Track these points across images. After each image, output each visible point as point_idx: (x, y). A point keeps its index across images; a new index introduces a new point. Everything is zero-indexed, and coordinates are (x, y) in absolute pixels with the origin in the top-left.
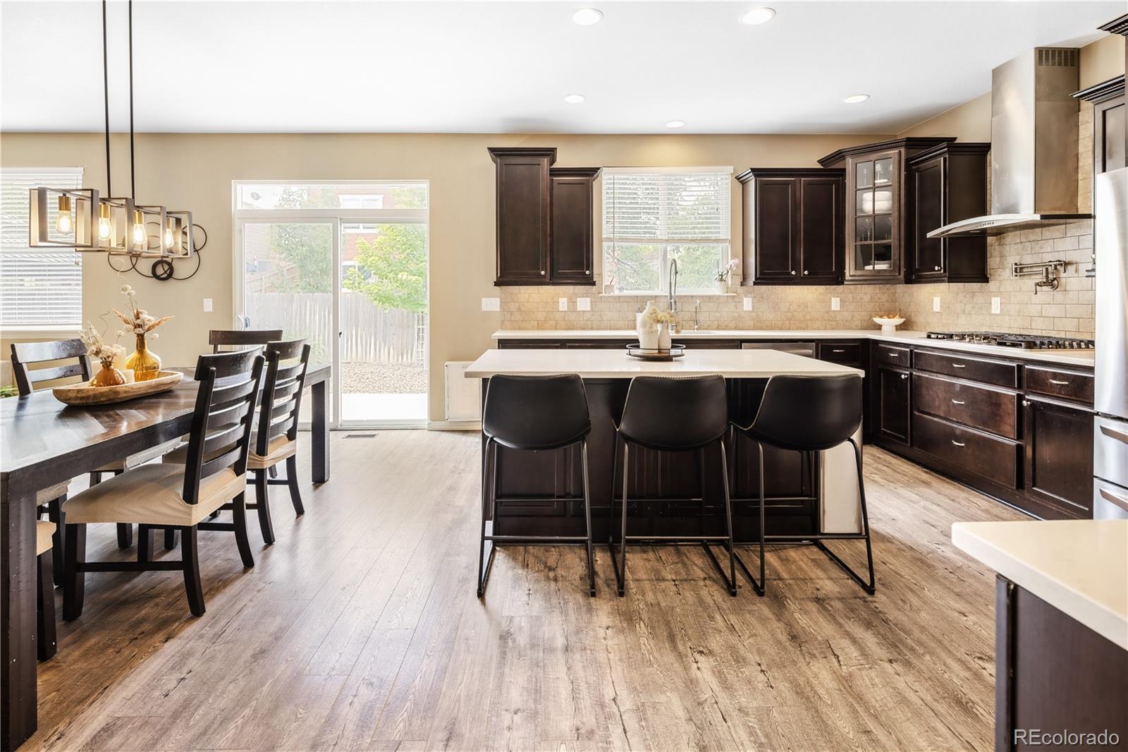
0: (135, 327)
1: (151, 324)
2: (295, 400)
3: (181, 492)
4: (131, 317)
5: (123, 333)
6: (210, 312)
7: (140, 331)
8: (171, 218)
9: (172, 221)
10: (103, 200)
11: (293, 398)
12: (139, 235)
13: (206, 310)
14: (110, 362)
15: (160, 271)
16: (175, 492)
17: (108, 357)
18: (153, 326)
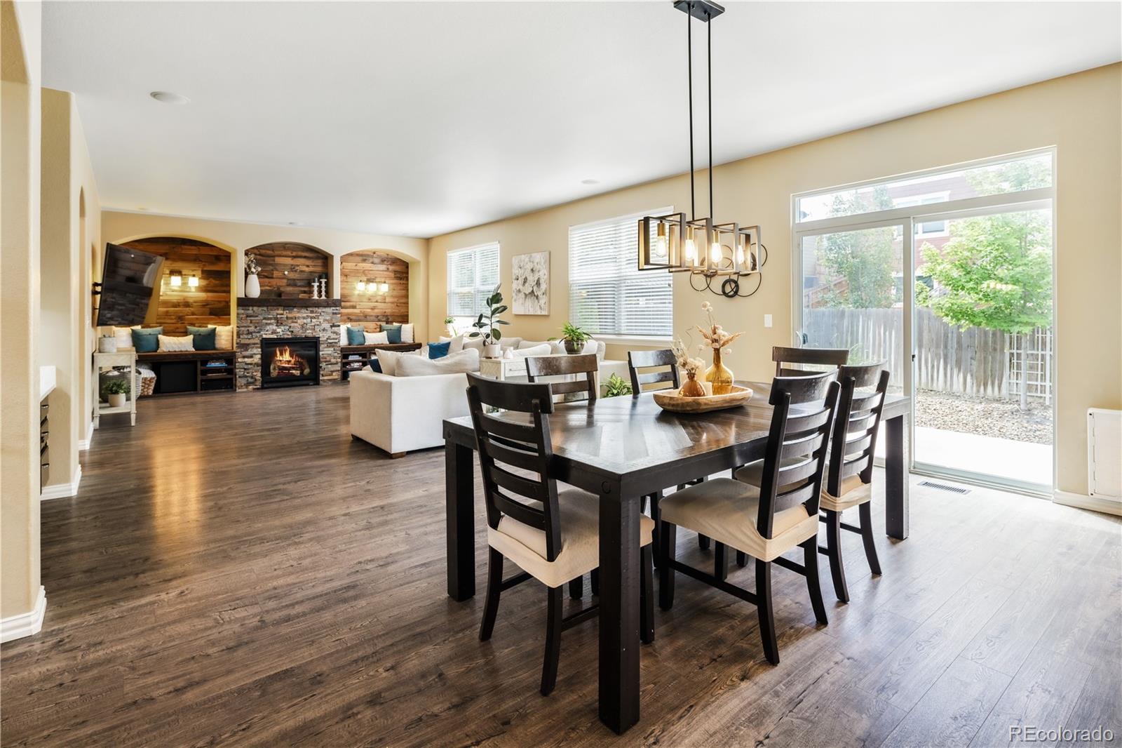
0: (713, 342)
1: (725, 339)
2: (871, 435)
3: (755, 519)
4: (709, 333)
5: (703, 347)
6: (770, 328)
7: (716, 345)
8: (742, 235)
9: (743, 237)
10: (689, 222)
11: (868, 435)
12: (716, 254)
13: (766, 325)
14: (694, 374)
15: (728, 289)
16: (750, 520)
17: (692, 369)
18: (727, 342)
